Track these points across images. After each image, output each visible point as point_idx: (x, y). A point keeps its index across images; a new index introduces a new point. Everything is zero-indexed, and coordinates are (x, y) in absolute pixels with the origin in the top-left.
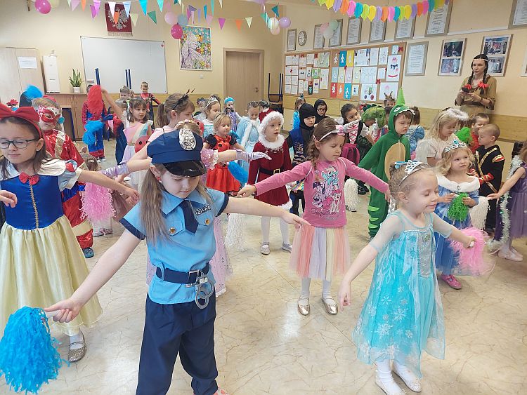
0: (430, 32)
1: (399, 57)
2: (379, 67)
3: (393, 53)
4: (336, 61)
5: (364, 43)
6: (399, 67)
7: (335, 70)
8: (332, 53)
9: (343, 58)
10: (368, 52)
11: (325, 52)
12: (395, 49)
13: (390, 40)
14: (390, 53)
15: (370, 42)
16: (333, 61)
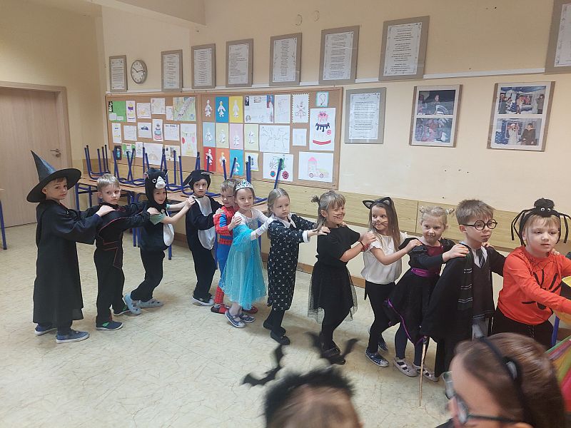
0: (389, 72)
1: (331, 112)
2: (293, 126)
3: (319, 104)
4: (208, 113)
5: (261, 84)
6: (332, 128)
7: (208, 127)
8: (200, 98)
9: (221, 107)
10: (270, 101)
11: (186, 96)
12: (322, 98)
13: (310, 81)
14: (312, 104)
15: (272, 84)
16: (203, 112)
